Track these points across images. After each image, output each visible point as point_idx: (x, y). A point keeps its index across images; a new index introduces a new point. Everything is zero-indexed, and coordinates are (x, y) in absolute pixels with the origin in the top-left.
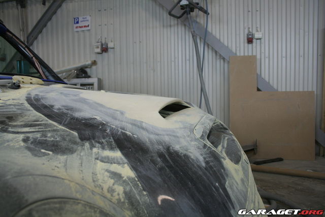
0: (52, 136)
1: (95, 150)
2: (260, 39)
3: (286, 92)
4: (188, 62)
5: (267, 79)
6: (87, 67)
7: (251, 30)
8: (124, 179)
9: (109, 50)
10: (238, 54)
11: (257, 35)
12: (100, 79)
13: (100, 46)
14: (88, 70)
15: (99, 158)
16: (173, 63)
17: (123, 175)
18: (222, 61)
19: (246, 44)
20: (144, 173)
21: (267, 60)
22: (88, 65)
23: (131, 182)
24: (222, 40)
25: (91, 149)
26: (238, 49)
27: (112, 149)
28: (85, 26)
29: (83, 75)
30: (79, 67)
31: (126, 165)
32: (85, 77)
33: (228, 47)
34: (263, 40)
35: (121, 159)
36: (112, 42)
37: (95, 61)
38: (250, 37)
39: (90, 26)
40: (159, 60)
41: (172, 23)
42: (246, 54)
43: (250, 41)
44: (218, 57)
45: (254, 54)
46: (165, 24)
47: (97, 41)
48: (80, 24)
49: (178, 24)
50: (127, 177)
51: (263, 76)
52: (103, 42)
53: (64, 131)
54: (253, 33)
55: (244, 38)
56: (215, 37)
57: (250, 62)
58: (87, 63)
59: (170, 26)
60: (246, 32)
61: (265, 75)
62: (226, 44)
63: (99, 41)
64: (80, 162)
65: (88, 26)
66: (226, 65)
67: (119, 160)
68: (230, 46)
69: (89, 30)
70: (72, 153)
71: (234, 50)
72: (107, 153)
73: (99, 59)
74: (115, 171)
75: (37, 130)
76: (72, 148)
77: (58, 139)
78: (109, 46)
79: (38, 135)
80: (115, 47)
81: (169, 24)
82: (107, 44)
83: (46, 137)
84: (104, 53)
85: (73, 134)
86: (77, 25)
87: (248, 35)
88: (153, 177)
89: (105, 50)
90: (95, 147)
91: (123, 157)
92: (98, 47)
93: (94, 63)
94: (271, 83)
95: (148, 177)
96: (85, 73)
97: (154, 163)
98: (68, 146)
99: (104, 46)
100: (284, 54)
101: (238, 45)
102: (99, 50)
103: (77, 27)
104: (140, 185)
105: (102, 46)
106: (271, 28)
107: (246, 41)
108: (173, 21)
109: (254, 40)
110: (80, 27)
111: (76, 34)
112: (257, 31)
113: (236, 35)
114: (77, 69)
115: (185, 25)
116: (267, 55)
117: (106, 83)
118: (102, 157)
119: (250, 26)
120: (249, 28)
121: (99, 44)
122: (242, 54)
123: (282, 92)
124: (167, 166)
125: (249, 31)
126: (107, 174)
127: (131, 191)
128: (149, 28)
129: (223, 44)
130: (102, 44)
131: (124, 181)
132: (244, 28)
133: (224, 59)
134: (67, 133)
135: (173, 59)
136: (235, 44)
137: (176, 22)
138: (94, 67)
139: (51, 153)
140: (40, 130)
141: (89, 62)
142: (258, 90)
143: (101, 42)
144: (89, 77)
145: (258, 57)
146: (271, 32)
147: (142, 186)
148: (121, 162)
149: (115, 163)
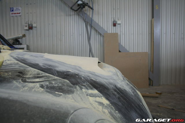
0: (56, 83)
1: (84, 90)
2: (120, 24)
3: (133, 53)
4: (80, 36)
5: (124, 46)
6: (19, 38)
7: (115, 19)
8: (105, 105)
9: (33, 28)
10: (108, 32)
11: (118, 22)
12: (28, 45)
13: (28, 26)
14: (20, 40)
15: (88, 95)
16: (72, 36)
17: (104, 103)
18: (99, 36)
19: (113, 27)
20: (113, 101)
21: (123, 35)
22: (21, 37)
23: (109, 107)
24: (99, 24)
25: (81, 89)
26: (108, 29)
27: (91, 89)
28: (18, 13)
29: (17, 43)
30: (15, 38)
31: (103, 97)
32: (18, 44)
33: (103, 28)
34: (121, 25)
35: (99, 94)
36: (35, 23)
37: (25, 35)
38: (115, 23)
39: (21, 13)
40: (63, 34)
41: (71, 14)
42: (113, 32)
43: (115, 25)
44: (97, 33)
45: (117, 32)
46: (67, 14)
47: (26, 22)
48: (14, 12)
49: (74, 14)
50: (106, 104)
51: (121, 44)
52: (30, 23)
53: (60, 80)
54: (116, 21)
55: (111, 23)
56: (95, 22)
57: (115, 36)
58: (20, 36)
59: (70, 15)
60: (113, 20)
61: (123, 43)
62: (102, 26)
63: (27, 23)
64: (80, 98)
65: (20, 13)
66: (102, 38)
67: (98, 95)
68: (104, 27)
69: (20, 16)
70: (73, 93)
71: (106, 30)
72: (90, 91)
73: (27, 33)
74: (99, 101)
75: (44, 80)
76: (71, 90)
77: (60, 85)
78: (33, 26)
79: (47, 83)
80: (37, 27)
81: (69, 14)
82: (32, 25)
83: (52, 84)
84: (30, 30)
85: (66, 81)
86: (12, 12)
87: (113, 22)
88: (117, 103)
89: (31, 28)
90: (82, 88)
91: (99, 93)
92: (26, 26)
93: (24, 36)
94: (126, 48)
95: (115, 103)
96: (19, 41)
97: (115, 95)
98: (68, 89)
99: (30, 26)
100: (132, 33)
101: (108, 27)
102: (27, 28)
103: (12, 14)
104: (113, 108)
105: (29, 26)
106: (125, 19)
107: (112, 25)
108: (72, 13)
109: (117, 25)
110: (15, 14)
111: (12, 18)
112: (118, 20)
113: (107, 21)
114: (13, 39)
115: (79, 15)
116: (123, 32)
117: (31, 47)
118: (89, 94)
119: (115, 17)
120: (114, 18)
121: (27, 24)
122: (110, 32)
123: (131, 53)
124: (121, 96)
125: (114, 19)
126: (96, 103)
127: (111, 111)
128: (62, 16)
129: (100, 26)
130: (29, 25)
131: (106, 107)
132: (111, 18)
133: (100, 34)
134: (63, 81)
135: (72, 34)
136: (107, 26)
137: (73, 13)
138: (24, 38)
139: (61, 94)
140: (46, 80)
141: (21, 35)
142: (120, 51)
143: (28, 23)
144: (21, 44)
145: (119, 34)
146: (125, 20)
147: (114, 108)
148: (100, 96)
149: (97, 97)
